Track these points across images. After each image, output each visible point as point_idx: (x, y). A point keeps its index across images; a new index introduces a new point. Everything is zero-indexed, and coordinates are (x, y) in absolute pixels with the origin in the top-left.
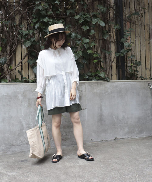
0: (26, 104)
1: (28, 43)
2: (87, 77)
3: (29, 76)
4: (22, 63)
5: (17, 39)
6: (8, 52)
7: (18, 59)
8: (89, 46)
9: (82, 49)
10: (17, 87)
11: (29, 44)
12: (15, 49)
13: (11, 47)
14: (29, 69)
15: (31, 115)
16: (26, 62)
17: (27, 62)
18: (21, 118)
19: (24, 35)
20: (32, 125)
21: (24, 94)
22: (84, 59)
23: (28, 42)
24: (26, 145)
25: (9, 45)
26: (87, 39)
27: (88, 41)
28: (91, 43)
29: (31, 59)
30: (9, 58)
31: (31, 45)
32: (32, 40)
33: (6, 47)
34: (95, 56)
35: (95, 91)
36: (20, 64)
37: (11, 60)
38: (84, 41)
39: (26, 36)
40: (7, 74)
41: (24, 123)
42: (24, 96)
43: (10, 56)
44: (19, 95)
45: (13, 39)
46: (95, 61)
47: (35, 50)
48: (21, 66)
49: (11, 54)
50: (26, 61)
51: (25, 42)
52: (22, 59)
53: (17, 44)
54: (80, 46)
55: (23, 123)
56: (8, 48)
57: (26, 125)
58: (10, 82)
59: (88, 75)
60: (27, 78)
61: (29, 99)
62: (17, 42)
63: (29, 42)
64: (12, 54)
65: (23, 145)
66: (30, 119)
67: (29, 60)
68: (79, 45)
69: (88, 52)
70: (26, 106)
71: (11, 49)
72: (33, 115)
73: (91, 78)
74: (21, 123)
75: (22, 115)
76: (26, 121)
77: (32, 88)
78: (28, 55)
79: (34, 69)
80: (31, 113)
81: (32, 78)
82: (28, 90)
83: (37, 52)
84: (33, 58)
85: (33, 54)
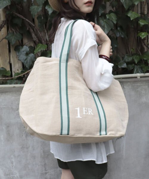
2: (125, 66)
3: (11, 65)
8: (131, 4)
9: (114, 8)
11: (5, 2)
14: (10, 51)
15: (14, 156)
16: (3, 39)
17: (5, 38)
20: (18, 175)
22: (119, 29)
29: (14, 33)
31: (10, 4)
34: (143, 24)
35: (144, 100)
46: (143, 34)
47: (19, 15)
50: (4, 37)
59: (127, 61)
60: (8, 69)
61: (8, 126)
66: (12, 163)
67: (10, 35)
69: (129, 15)
70: (2, 139)
72: (19, 155)
73: (131, 67)
76: (4, 169)
77: (12, 104)
78: (8, 24)
79: (20, 53)
80: (14, 152)
81: (18, 70)
82: (4, 106)
83: (24, 18)
84: (18, 30)
85: (16, 21)
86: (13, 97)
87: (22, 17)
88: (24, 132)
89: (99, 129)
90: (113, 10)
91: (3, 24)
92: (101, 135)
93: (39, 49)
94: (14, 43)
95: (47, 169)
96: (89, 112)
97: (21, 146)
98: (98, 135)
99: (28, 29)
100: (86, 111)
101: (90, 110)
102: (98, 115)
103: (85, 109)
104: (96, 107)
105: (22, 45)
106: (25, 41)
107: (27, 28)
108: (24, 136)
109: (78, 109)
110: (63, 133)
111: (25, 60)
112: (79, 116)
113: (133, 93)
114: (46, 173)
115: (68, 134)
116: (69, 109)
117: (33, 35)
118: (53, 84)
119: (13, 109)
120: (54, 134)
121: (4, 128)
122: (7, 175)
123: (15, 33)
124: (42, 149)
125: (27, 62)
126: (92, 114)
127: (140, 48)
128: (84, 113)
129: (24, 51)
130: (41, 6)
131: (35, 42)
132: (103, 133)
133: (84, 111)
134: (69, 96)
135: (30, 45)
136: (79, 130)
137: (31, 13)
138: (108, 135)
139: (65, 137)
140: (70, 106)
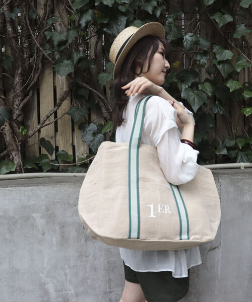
0: (54, 239)
1: (66, 66)
2: (225, 152)
4: (56, 116)
5: (41, 54)
6: (18, 89)
7: (46, 104)
8: (231, 71)
9: (212, 76)
11: (67, 69)
12: (35, 80)
13: (25, 76)
14: (73, 130)
15: (69, 266)
16: (64, 114)
17: (67, 113)
18: (41, 275)
19: (56, 43)
20: (73, 292)
21: (48, 211)
22: (217, 102)
23: (66, 62)
25: (19, 72)
26: (225, 49)
27: (228, 54)
28: (238, 60)
30: (21, 105)
31: (73, 71)
32: (76, 57)
33: (13, 76)
34: (248, 96)
35: (247, 198)
36: (52, 118)
37: (26, 111)
38: (217, 56)
39: (62, 48)
40: (13, 150)
41: (51, 287)
42: (50, 216)
43: (22, 100)
44: (34, 215)
45: (31, 56)
46: (248, 110)
47: (84, 85)
48: (53, 123)
49: (27, 95)
51: (59, 62)
52: (55, 106)
54: (206, 67)
55: (47, 286)
56: (17, 80)
57: (57, 291)
59: (228, 145)
60: (70, 153)
61: (63, 226)
62: (42, 62)
63: (69, 62)
64: (31, 93)
66: (66, 275)
67: (73, 109)
68: (203, 66)
69: (228, 85)
70: (55, 243)
71: (24, 82)
72: (76, 266)
73: (233, 154)
74: (42, 286)
75: (45, 265)
76: (55, 282)
77: (69, 197)
78: (72, 95)
79: (85, 133)
80: (70, 260)
81: (82, 154)
82: (59, 201)
83: (91, 89)
84: (85, 103)
85: (82, 92)
86: (71, 189)
87: (88, 87)
88: (83, 235)
89: (179, 232)
90: (210, 78)
91: (65, 96)
92: (181, 239)
93: (108, 128)
94: (78, 119)
95: (112, 286)
96: (166, 209)
97: (79, 254)
98: (177, 240)
99: (97, 102)
100: (162, 208)
101: (167, 208)
102: (178, 214)
103: (161, 207)
104: (175, 203)
105: (89, 122)
106: (94, 117)
107: (95, 101)
108: (83, 240)
109: (152, 206)
110: (132, 237)
111: (92, 142)
112: (152, 215)
113: (231, 189)
114: (110, 292)
115: (138, 238)
116: (140, 206)
117: (104, 110)
118: (121, 174)
119: (70, 204)
120: (120, 237)
121: (57, 228)
122: (59, 291)
123: (80, 107)
124: (106, 259)
125: (94, 145)
126: (170, 212)
127: (247, 128)
128: (159, 212)
129: (90, 131)
131: (105, 119)
132: (184, 237)
133: (159, 208)
134: (140, 190)
135: (100, 123)
136: (152, 233)
137: (100, 82)
138: (191, 240)
139: (134, 241)
140: (141, 203)
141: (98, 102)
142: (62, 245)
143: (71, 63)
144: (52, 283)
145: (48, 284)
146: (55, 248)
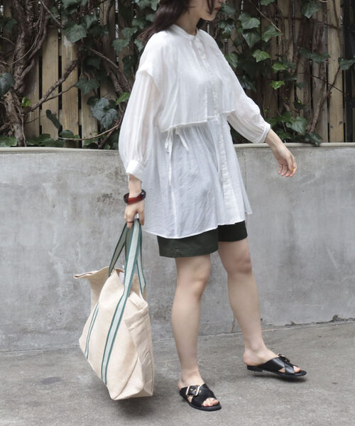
0: (65, 212)
1: (78, 30)
3: (80, 128)
4: (60, 90)
5: (47, 17)
6: (20, 56)
7: (50, 76)
8: (258, 40)
9: (240, 48)
10: (41, 161)
11: (78, 34)
12: (39, 47)
13: (29, 41)
14: (80, 108)
15: (81, 244)
16: (72, 87)
17: (74, 86)
18: (50, 253)
19: (66, 6)
21: (59, 180)
22: (244, 77)
23: (77, 27)
24: (64, 332)
25: (23, 36)
26: (252, 17)
27: (254, 23)
28: (267, 29)
29: (88, 79)
30: (23, 74)
31: (85, 36)
32: (89, 21)
33: (15, 41)
34: (278, 69)
36: (56, 93)
37: (28, 81)
38: (243, 25)
39: (73, 12)
40: (15, 122)
41: (59, 268)
42: (61, 186)
43: (24, 69)
44: (44, 184)
45: (35, 20)
46: (277, 83)
47: (97, 53)
48: (57, 99)
49: (28, 64)
50: (74, 83)
51: (67, 27)
52: (60, 76)
53: (47, 33)
54: (233, 37)
55: (56, 267)
56: (20, 45)
57: (66, 272)
58: (23, 146)
60: (76, 133)
61: (75, 198)
62: (47, 27)
63: (80, 27)
64: (33, 62)
65: (56, 332)
66: (77, 254)
67: (81, 82)
68: (229, 36)
69: (254, 56)
70: (65, 216)
71: (27, 49)
72: (88, 243)
74: (50, 266)
75: (55, 242)
76: (65, 262)
77: (83, 165)
78: (80, 65)
79: (95, 108)
80: (81, 237)
81: (91, 134)
82: (71, 169)
83: (104, 57)
84: (94, 76)
85: (94, 62)
87: (101, 55)
88: (97, 209)
90: (237, 52)
91: (73, 66)
99: (108, 74)
105: (99, 96)
106: (104, 92)
107: (106, 73)
108: (97, 214)
111: (103, 117)
117: (116, 84)
119: (83, 174)
121: (69, 200)
122: (68, 272)
125: (105, 121)
129: (101, 105)
130: (129, 40)
131: (117, 94)
135: (110, 99)
137: (115, 49)
141: (110, 74)
142: (74, 219)
143: (82, 28)
144: (61, 263)
145: (57, 264)
146: (65, 223)
